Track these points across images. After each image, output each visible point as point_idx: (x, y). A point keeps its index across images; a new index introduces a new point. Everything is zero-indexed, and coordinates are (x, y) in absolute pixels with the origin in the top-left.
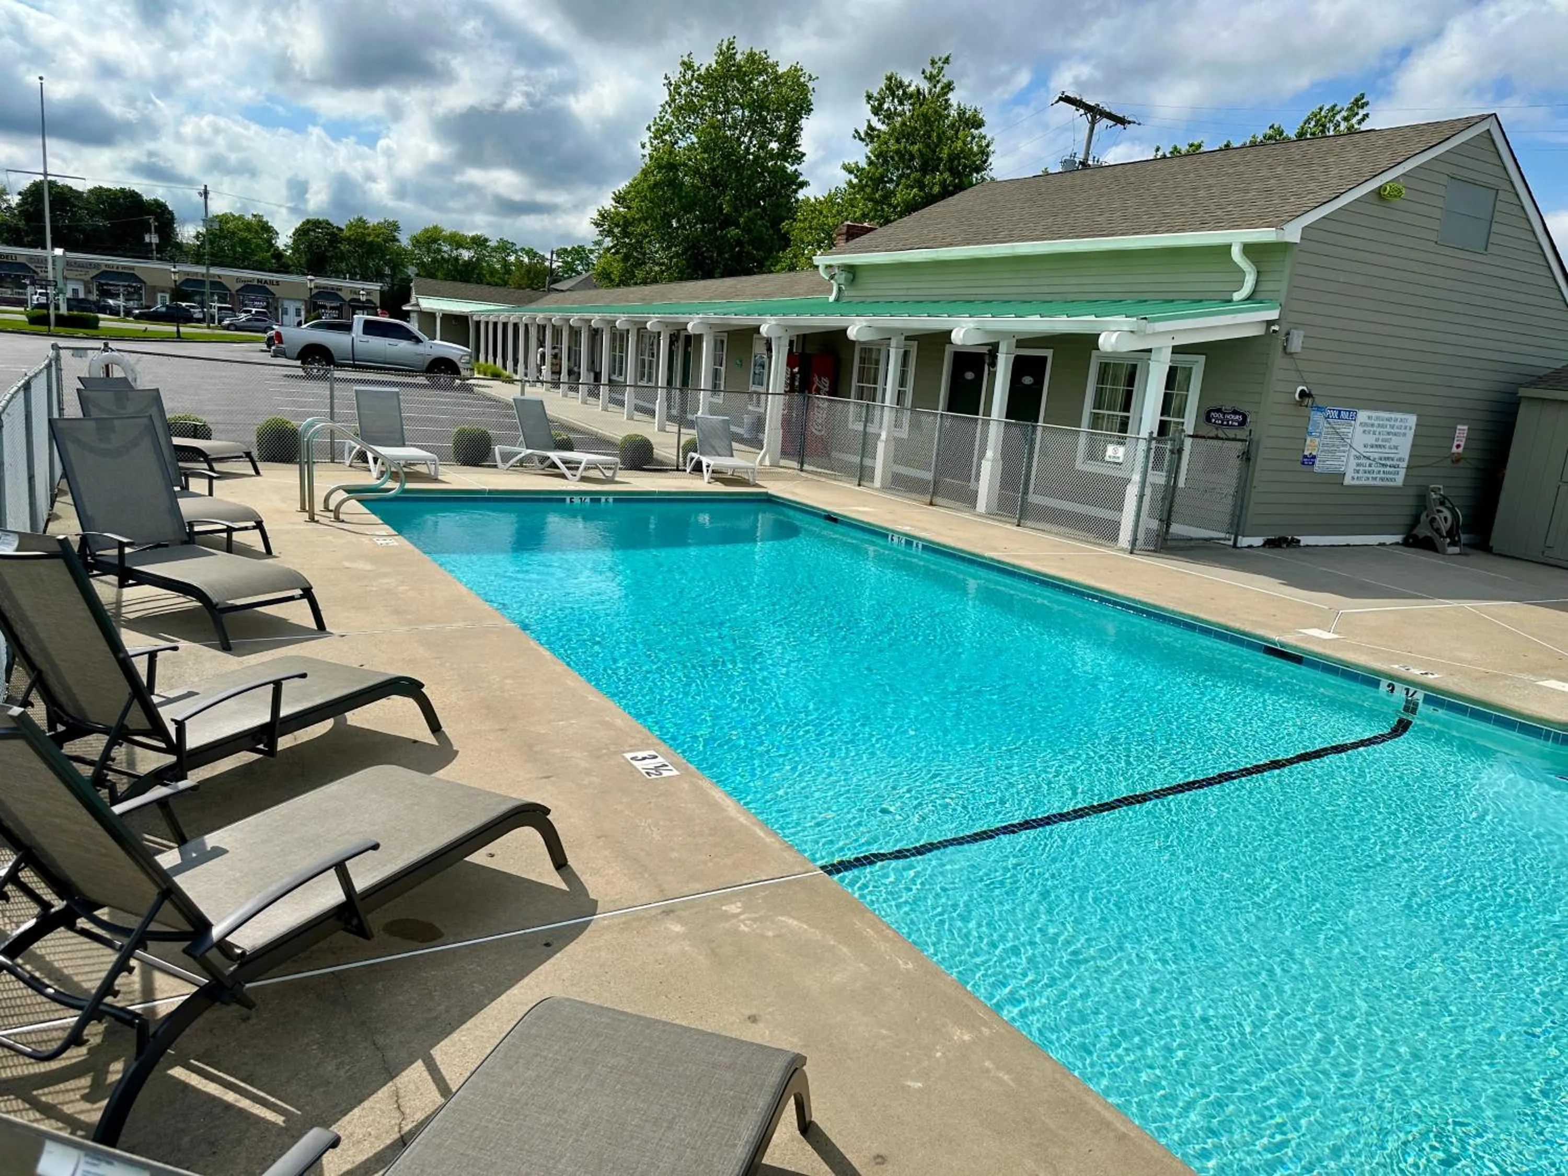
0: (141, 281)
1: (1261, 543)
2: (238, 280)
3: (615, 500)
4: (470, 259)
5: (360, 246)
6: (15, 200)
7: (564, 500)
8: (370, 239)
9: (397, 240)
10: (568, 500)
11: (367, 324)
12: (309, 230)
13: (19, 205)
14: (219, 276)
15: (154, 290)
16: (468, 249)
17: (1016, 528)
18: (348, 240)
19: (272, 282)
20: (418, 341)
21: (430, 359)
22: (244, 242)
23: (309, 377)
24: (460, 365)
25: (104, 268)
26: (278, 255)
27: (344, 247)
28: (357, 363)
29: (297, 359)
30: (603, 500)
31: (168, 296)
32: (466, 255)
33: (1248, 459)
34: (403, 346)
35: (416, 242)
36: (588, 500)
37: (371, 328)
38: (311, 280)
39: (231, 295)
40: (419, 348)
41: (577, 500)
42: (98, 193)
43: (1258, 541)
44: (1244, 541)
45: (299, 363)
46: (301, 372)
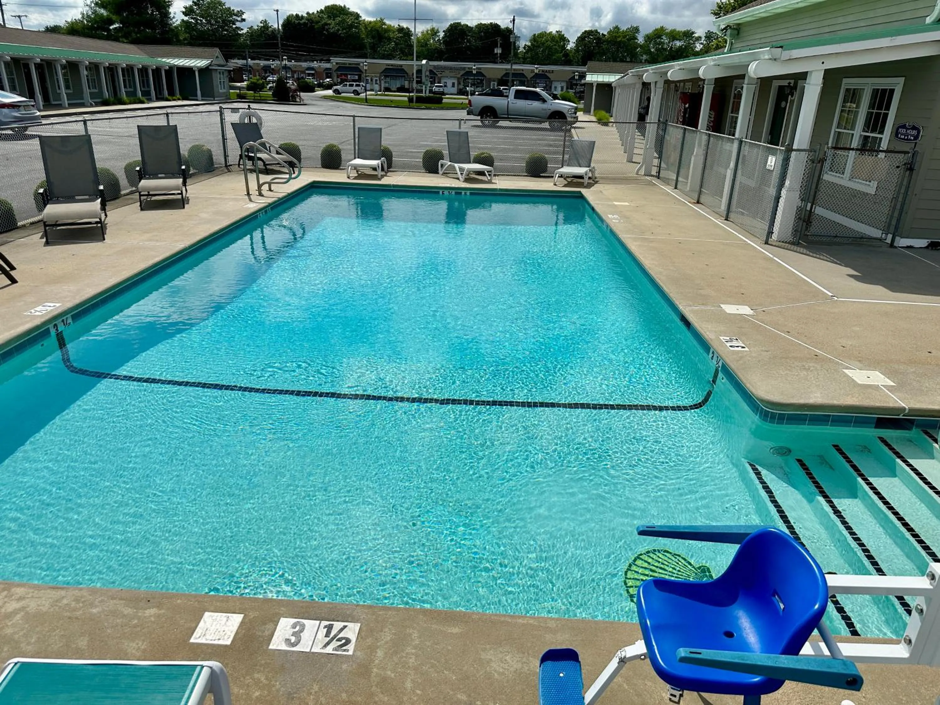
0: (483, 76)
1: (926, 245)
2: (533, 71)
3: (471, 194)
4: (681, 47)
5: (614, 45)
6: (442, 34)
7: (438, 192)
8: (619, 39)
9: (636, 39)
10: (441, 193)
11: (517, 92)
12: (585, 37)
13: (443, 38)
14: (523, 70)
15: (490, 80)
16: (680, 40)
17: (720, 222)
18: (608, 42)
19: (549, 72)
20: (544, 101)
21: (550, 112)
22: (549, 48)
23: (484, 126)
24: (567, 115)
25: (467, 70)
26: (566, 54)
27: (604, 46)
28: (509, 115)
29: (478, 115)
30: (463, 193)
31: (496, 83)
32: (678, 44)
33: (911, 169)
34: (536, 104)
35: (648, 38)
36: (453, 193)
37: (519, 95)
38: (537, 68)
39: (528, 81)
40: (545, 106)
41: (446, 192)
42: (480, 27)
43: (922, 243)
44: (903, 242)
45: (479, 118)
46: (479, 123)
